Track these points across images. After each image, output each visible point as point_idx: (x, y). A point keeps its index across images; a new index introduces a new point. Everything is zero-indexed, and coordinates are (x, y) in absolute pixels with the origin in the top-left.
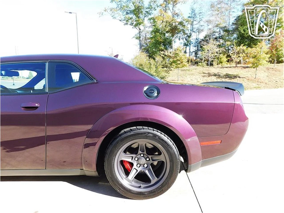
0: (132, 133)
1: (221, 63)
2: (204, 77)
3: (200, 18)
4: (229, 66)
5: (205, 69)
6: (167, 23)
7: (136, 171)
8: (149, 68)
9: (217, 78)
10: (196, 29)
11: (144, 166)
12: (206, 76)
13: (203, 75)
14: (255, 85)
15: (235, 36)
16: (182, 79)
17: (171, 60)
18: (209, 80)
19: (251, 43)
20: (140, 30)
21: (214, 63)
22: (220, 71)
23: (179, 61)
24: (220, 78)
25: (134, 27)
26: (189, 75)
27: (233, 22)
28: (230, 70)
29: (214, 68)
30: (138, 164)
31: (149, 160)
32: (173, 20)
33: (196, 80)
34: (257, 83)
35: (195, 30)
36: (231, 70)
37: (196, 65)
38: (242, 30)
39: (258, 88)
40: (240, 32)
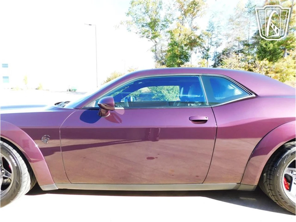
3: (218, 32)
6: (185, 36)
10: (215, 43)
15: (255, 50)
19: (273, 58)
20: (157, 42)
25: (150, 40)
27: (253, 36)
32: (192, 33)
35: (213, 43)
38: (264, 44)
40: (261, 46)
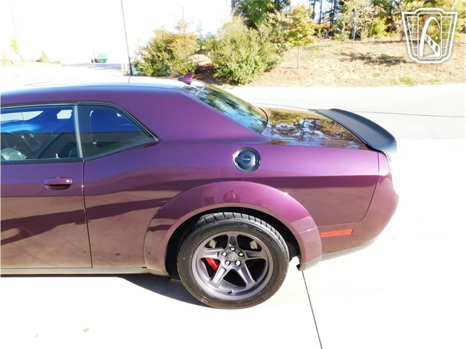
0: (217, 223)
1: (375, 33)
2: (342, 61)
4: (389, 40)
5: (345, 45)
7: (224, 270)
8: (247, 46)
9: (365, 63)
11: (236, 264)
12: (347, 60)
13: (341, 57)
14: (430, 76)
16: (304, 65)
17: (287, 32)
18: (351, 67)
21: (363, 35)
22: (372, 50)
23: (301, 32)
24: (371, 64)
26: (317, 57)
28: (389, 47)
29: (362, 43)
30: (227, 261)
31: (244, 255)
33: (328, 67)
34: (435, 73)
36: (391, 47)
37: (331, 38)
39: (435, 81)
